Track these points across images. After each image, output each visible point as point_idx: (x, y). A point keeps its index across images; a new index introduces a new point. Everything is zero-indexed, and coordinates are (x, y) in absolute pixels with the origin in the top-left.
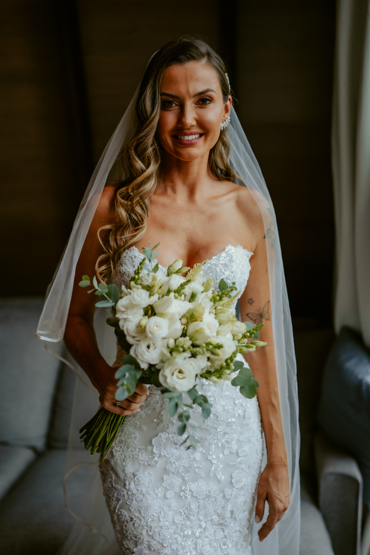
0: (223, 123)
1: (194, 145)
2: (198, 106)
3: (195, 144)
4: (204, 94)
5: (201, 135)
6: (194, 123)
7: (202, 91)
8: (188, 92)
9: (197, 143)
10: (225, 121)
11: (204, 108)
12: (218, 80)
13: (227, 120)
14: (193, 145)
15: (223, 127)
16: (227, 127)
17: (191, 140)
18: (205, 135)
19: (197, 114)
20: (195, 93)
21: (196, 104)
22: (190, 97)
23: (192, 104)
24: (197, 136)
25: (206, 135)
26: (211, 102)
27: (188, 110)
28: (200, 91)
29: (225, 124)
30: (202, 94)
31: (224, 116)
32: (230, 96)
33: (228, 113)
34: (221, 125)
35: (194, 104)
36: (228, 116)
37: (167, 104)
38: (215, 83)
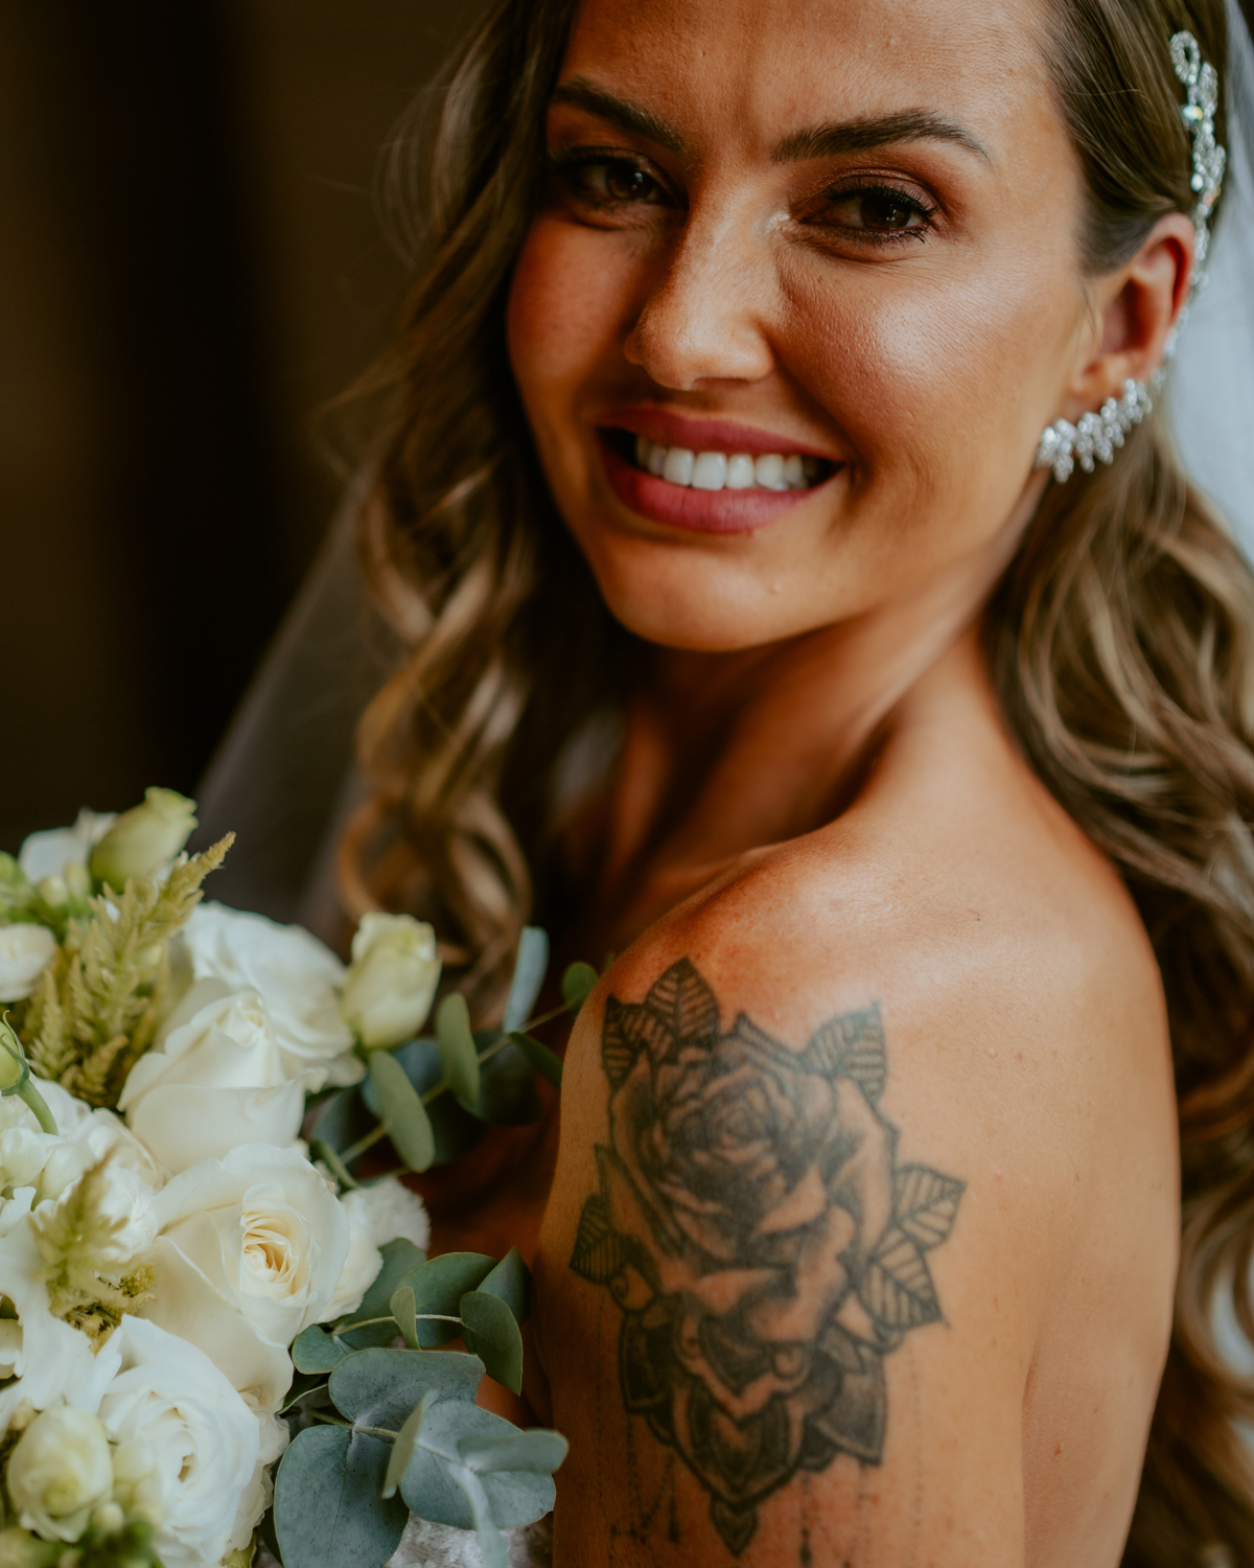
0: (1075, 423)
1: (731, 539)
2: (814, 232)
3: (734, 531)
4: (877, 150)
5: (818, 471)
6: (750, 359)
7: (860, 121)
8: (742, 112)
9: (749, 531)
10: (1098, 410)
12: (1051, 65)
13: (1112, 403)
14: (721, 539)
15: (1076, 458)
16: (1106, 454)
17: (710, 494)
18: (852, 480)
19: (792, 292)
20: (793, 127)
21: (805, 221)
22: (759, 152)
23: (775, 207)
24: (773, 472)
25: (858, 477)
26: (936, 227)
27: (712, 252)
28: (841, 120)
29: (1099, 433)
30: (854, 145)
31: (1093, 369)
32: (1175, 225)
33: (1137, 356)
34: (1056, 431)
35: (787, 217)
36: (1135, 372)
37: (598, 181)
38: (1004, 75)
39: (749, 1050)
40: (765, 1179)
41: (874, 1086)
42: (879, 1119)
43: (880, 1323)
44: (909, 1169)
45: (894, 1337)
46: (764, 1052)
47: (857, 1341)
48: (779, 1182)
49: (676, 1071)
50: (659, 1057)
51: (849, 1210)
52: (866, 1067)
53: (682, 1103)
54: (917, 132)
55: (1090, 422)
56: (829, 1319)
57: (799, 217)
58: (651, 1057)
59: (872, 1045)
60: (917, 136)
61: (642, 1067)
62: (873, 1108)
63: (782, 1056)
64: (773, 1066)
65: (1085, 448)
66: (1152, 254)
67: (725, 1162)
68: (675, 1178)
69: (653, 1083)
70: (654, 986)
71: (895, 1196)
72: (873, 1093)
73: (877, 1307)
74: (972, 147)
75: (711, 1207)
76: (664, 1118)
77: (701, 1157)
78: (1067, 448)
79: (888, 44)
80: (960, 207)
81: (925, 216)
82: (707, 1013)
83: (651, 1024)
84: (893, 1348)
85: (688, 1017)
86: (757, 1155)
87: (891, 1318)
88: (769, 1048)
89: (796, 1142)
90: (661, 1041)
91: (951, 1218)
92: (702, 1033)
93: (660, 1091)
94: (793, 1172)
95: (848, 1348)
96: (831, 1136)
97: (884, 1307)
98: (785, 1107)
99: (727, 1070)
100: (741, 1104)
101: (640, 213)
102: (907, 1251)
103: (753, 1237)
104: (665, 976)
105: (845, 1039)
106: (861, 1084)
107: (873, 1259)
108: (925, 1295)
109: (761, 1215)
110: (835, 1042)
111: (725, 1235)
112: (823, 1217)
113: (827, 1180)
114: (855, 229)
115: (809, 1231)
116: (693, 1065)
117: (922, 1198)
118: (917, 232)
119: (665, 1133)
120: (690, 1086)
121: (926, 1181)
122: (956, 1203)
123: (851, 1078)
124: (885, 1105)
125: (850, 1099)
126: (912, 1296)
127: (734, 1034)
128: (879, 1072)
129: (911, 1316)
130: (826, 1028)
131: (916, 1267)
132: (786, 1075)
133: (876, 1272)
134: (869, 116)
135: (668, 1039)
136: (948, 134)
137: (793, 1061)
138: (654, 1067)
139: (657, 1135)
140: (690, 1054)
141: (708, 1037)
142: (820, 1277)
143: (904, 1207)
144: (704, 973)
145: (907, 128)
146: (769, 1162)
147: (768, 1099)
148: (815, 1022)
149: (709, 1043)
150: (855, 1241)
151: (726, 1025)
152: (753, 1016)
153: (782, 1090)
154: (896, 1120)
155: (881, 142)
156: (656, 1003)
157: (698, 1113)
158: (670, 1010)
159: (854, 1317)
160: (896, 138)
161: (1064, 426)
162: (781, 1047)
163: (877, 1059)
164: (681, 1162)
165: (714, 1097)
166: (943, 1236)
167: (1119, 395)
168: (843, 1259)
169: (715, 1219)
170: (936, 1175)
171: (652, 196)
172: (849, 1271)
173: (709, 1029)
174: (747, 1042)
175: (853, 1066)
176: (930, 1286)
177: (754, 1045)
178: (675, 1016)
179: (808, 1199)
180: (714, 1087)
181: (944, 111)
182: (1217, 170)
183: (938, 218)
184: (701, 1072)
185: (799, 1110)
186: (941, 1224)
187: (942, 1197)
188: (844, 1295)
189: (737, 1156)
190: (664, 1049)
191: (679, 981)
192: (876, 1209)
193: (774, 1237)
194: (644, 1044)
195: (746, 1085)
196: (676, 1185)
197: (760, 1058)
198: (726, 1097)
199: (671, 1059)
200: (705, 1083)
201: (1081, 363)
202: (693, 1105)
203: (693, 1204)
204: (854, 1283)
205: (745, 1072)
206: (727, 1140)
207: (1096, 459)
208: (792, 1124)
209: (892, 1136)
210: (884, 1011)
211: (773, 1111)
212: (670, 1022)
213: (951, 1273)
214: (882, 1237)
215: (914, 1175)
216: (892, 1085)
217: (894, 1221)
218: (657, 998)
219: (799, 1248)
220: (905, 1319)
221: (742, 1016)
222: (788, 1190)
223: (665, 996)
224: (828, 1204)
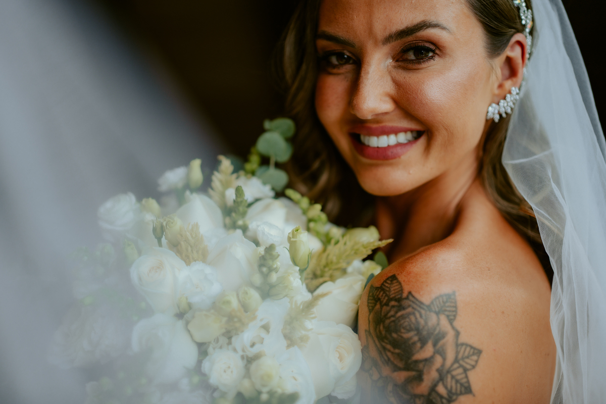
0: (498, 104)
1: (394, 160)
2: (400, 63)
3: (395, 158)
4: (414, 35)
6: (388, 106)
8: (371, 30)
9: (399, 157)
10: (505, 98)
11: (418, 69)
13: (508, 96)
14: (391, 161)
15: (501, 115)
16: (509, 111)
20: (387, 33)
21: (397, 61)
23: (387, 58)
26: (438, 55)
27: (370, 76)
28: (401, 29)
29: (505, 106)
30: (407, 35)
31: (501, 86)
32: (518, 37)
33: (514, 79)
34: (492, 107)
35: (391, 61)
36: (514, 85)
37: (334, 60)
38: (450, 4)
39: (411, 303)
40: (414, 343)
41: (452, 317)
42: (453, 328)
43: (450, 392)
44: (462, 344)
45: (454, 397)
46: (416, 304)
47: (441, 397)
48: (419, 345)
49: (388, 308)
50: (383, 303)
51: (441, 355)
52: (450, 311)
53: (390, 318)
54: (425, 27)
55: (502, 102)
56: (433, 389)
57: (395, 60)
58: (381, 304)
59: (452, 305)
60: (426, 29)
61: (378, 306)
62: (451, 324)
63: (422, 306)
64: (419, 309)
65: (502, 111)
66: (512, 47)
67: (402, 337)
68: (386, 341)
69: (381, 311)
70: (383, 282)
71: (457, 353)
72: (451, 319)
73: (449, 387)
74: (444, 28)
75: (397, 351)
76: (384, 322)
77: (394, 335)
78: (496, 112)
79: (412, 2)
80: (444, 47)
81: (433, 51)
82: (399, 291)
83: (382, 293)
84: (454, 401)
85: (393, 292)
86: (412, 336)
87: (454, 391)
88: (417, 303)
89: (425, 333)
90: (384, 298)
91: (477, 361)
92: (397, 297)
93: (383, 314)
94: (424, 342)
95: (439, 399)
96: (437, 332)
97: (451, 387)
98: (422, 322)
99: (404, 309)
100: (407, 320)
101: (348, 67)
102: (460, 370)
103: (410, 361)
104: (388, 279)
105: (443, 302)
106: (448, 316)
107: (449, 372)
108: (466, 385)
109: (413, 355)
110: (440, 303)
111: (401, 360)
112: (432, 357)
113: (435, 345)
114: (412, 60)
115: (428, 361)
116: (393, 306)
117: (466, 354)
118: (432, 58)
119: (384, 327)
120: (392, 313)
121: (468, 349)
122: (479, 357)
123: (445, 314)
124: (455, 324)
125: (444, 321)
126: (462, 385)
127: (407, 298)
128: (454, 313)
129: (461, 391)
130: (437, 298)
131: (463, 376)
132: (423, 312)
133: (449, 376)
134: (409, 26)
135: (386, 298)
136: (436, 26)
137: (425, 307)
138: (382, 306)
139: (381, 327)
140: (393, 303)
141: (399, 298)
142: (431, 375)
143: (460, 356)
144: (400, 279)
145: (422, 27)
146: (416, 338)
147: (416, 318)
148: (433, 296)
149: (399, 300)
150: (443, 365)
151: (405, 295)
152: (414, 293)
153: (421, 316)
154: (459, 329)
155: (415, 33)
156: (384, 287)
157: (394, 321)
158: (388, 289)
159: (441, 389)
160: (419, 31)
161: (494, 105)
162: (422, 303)
163: (454, 309)
164: (388, 336)
165: (399, 317)
166: (474, 367)
167: (510, 93)
168: (438, 370)
169: (398, 354)
170: (471, 347)
171: (351, 62)
172: (440, 375)
173: (399, 296)
174: (410, 301)
175: (446, 311)
176: (468, 382)
177: (413, 302)
178: (390, 291)
179: (428, 351)
180: (399, 314)
181: (432, 19)
182: (530, 17)
183: (437, 51)
184: (395, 309)
185: (426, 323)
186: (473, 363)
187: (474, 354)
188: (438, 382)
189: (406, 336)
190: (385, 301)
191: (391, 281)
192: (450, 356)
193: (417, 362)
194: (379, 299)
195: (409, 314)
196: (387, 343)
197: (415, 306)
198: (403, 317)
199: (387, 304)
200: (396, 312)
201: (496, 85)
202: (392, 319)
203: (392, 349)
204: (441, 379)
205: (410, 310)
206: (403, 330)
207: (506, 113)
208: (423, 327)
209: (457, 334)
210: (457, 294)
211: (418, 323)
212: (387, 293)
213: (476, 379)
214: (452, 365)
215: (464, 347)
216: (458, 318)
217: (456, 360)
218: (385, 286)
219: (424, 366)
220: (458, 392)
221: (410, 293)
222: (422, 347)
223: (387, 285)
224: (434, 353)
